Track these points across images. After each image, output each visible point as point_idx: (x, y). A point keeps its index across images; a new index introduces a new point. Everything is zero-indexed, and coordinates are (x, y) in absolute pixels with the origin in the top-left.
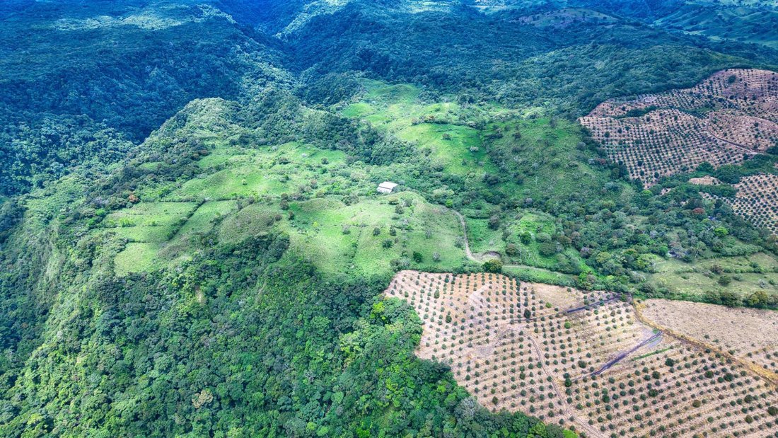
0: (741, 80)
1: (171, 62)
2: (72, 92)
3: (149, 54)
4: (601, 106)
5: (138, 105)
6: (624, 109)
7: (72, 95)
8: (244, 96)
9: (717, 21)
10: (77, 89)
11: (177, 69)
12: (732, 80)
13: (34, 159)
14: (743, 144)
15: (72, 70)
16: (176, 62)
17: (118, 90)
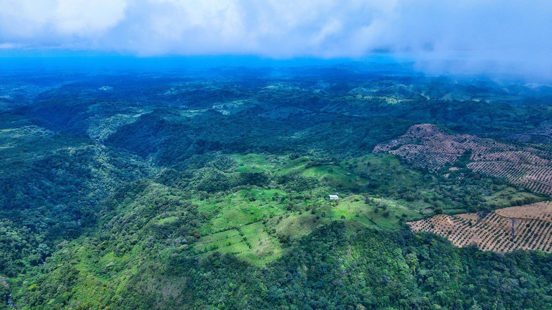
0: (422, 128)
1: (67, 164)
2: (18, 193)
3: (50, 160)
4: (376, 147)
5: (65, 196)
6: (388, 147)
7: (19, 195)
8: (125, 179)
9: (350, 107)
10: (21, 190)
11: (73, 168)
12: (418, 129)
13: (25, 244)
14: (453, 152)
15: (14, 177)
16: (71, 163)
17: (47, 187)
